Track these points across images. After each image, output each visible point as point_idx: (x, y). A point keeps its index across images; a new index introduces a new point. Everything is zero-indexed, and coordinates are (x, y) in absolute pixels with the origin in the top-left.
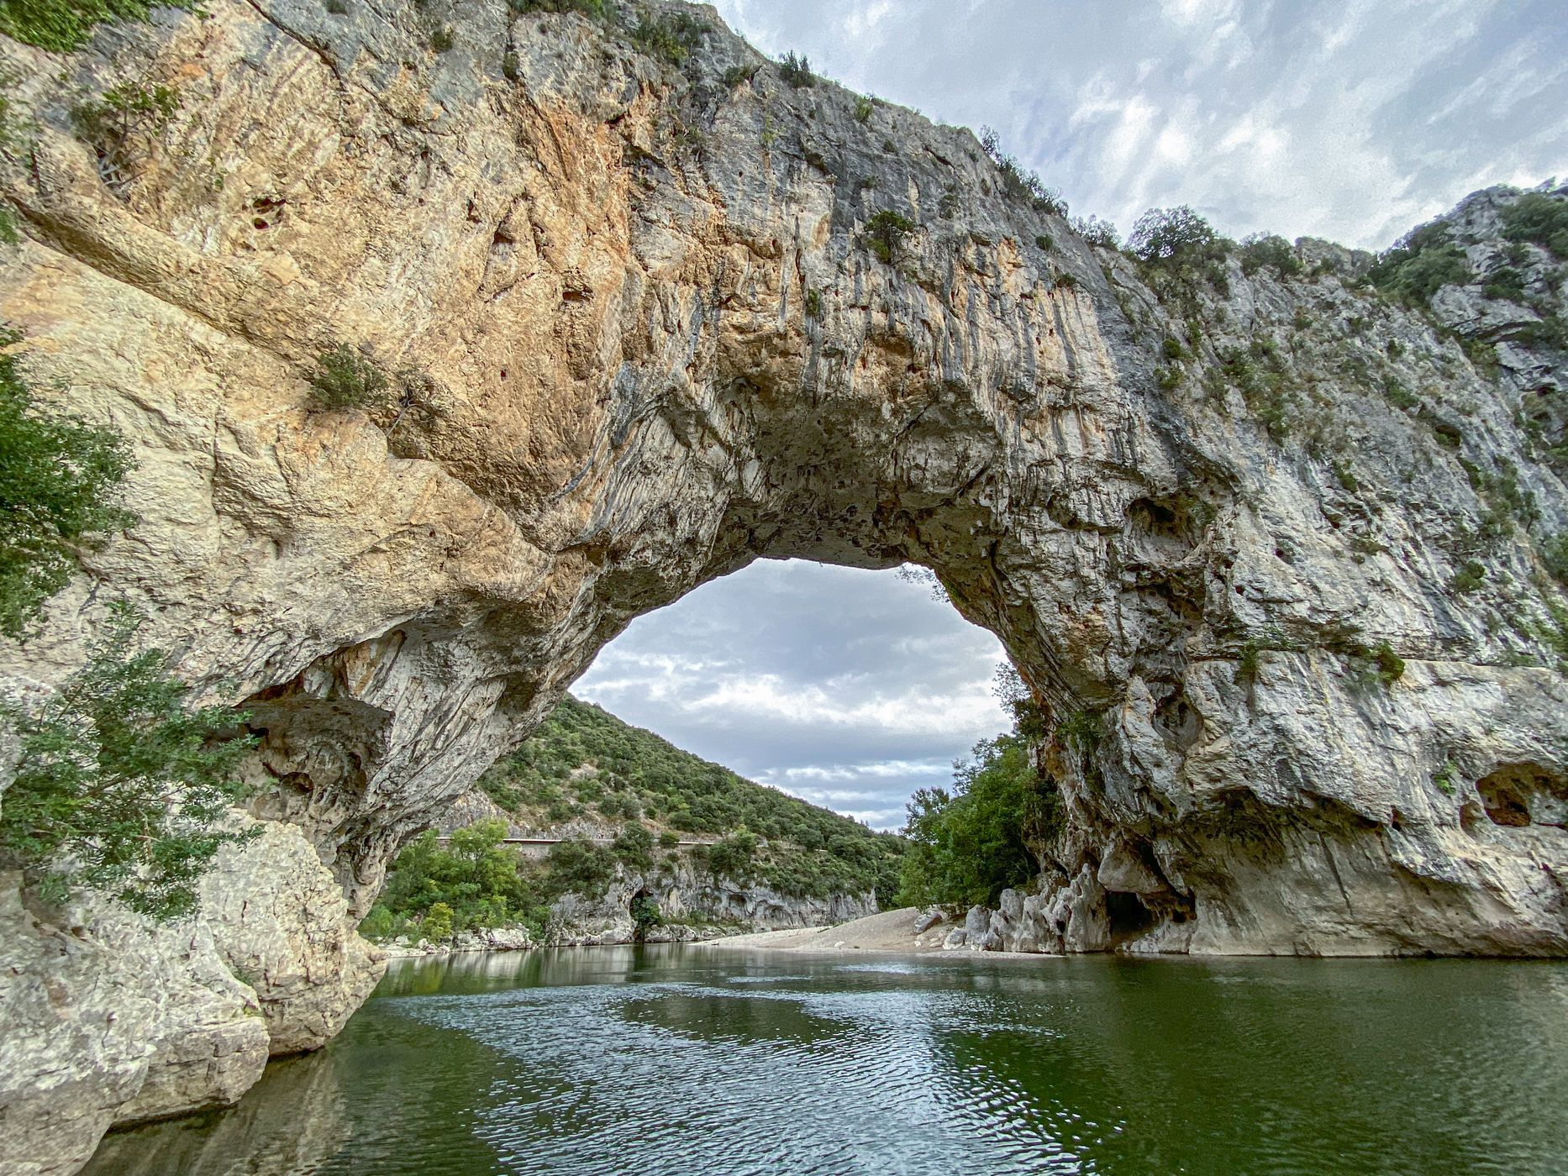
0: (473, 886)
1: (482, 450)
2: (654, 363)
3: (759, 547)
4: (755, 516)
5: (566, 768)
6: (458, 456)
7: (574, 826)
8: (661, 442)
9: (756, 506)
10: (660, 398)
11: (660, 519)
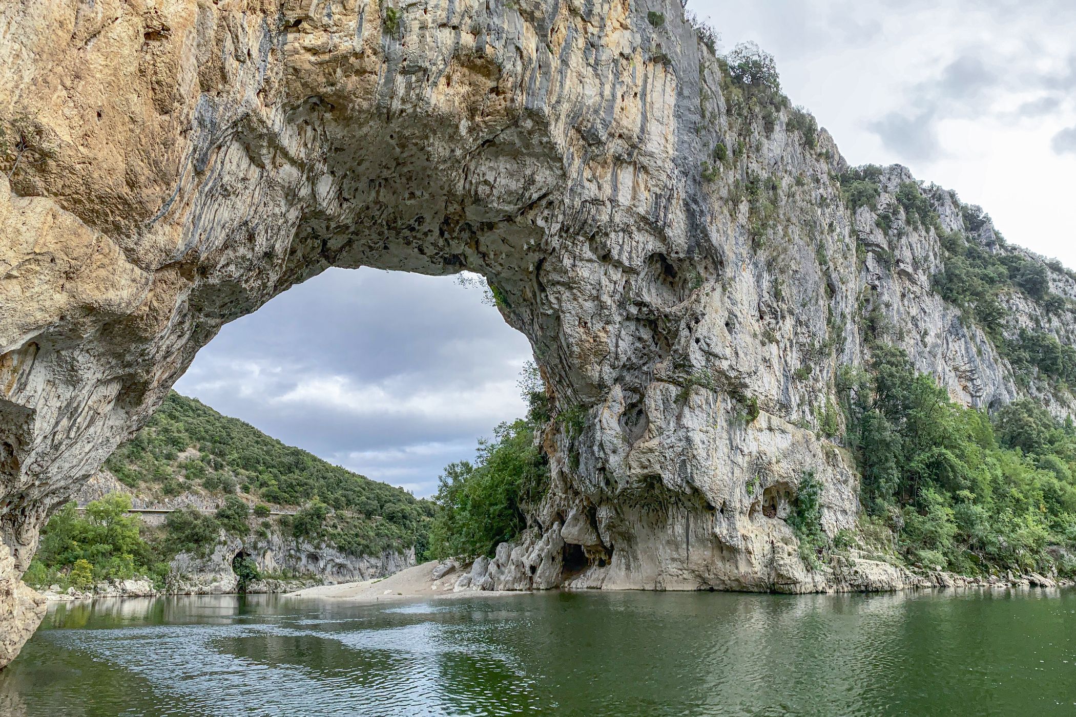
0: (106, 546)
1: (87, 185)
2: (228, 92)
3: (331, 258)
4: (328, 228)
5: (175, 451)
6: (67, 191)
7: (184, 499)
8: (238, 165)
9: (329, 219)
10: (235, 124)
11: (241, 236)
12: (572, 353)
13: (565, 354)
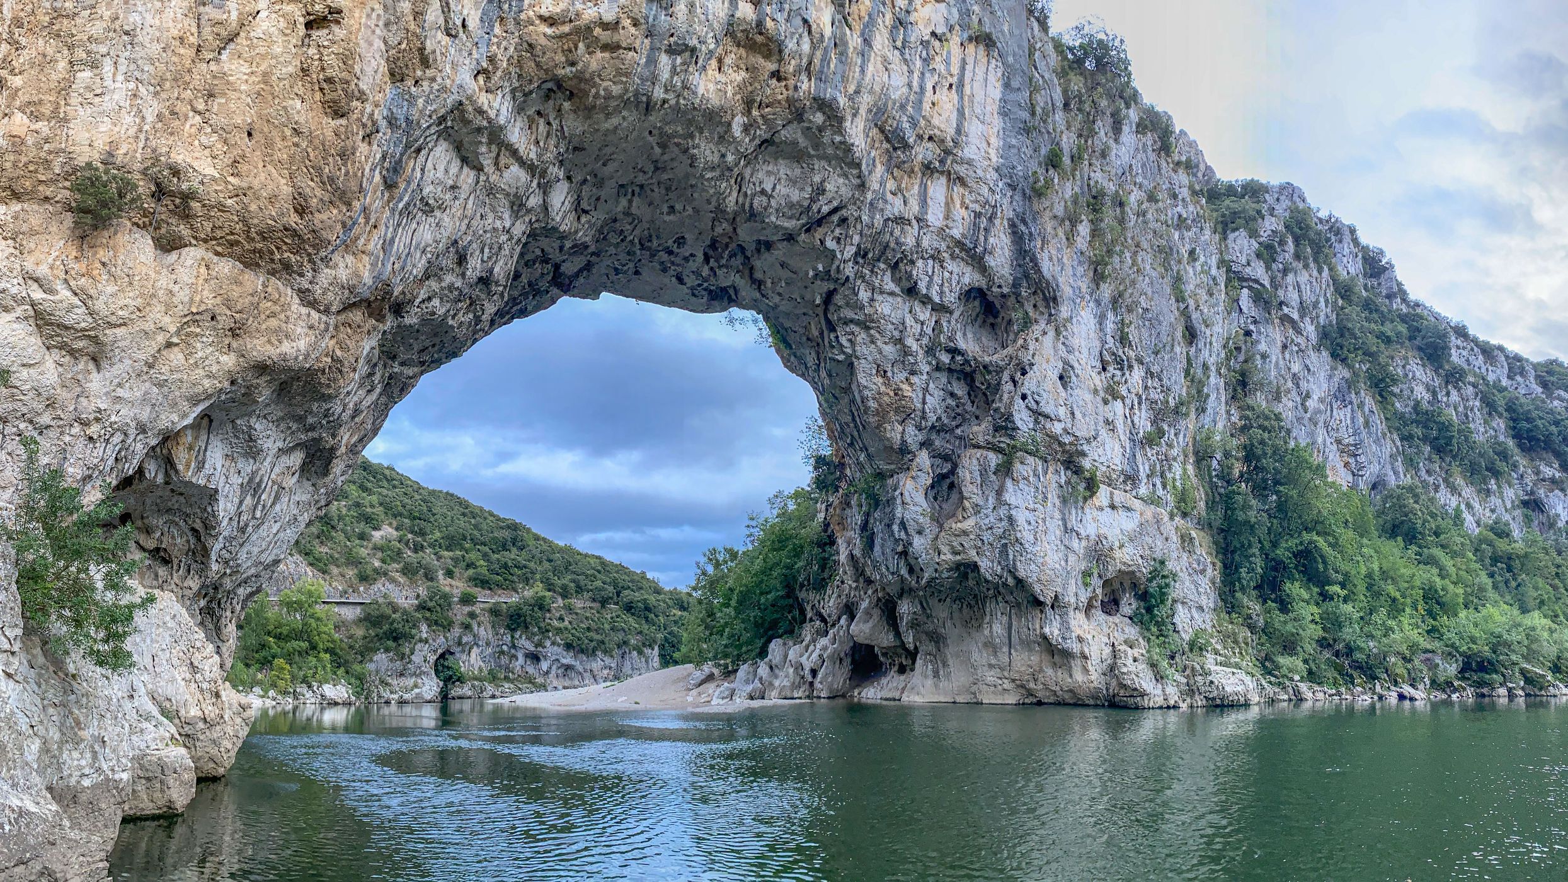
0: (301, 644)
2: (433, 79)
3: (565, 285)
4: (561, 248)
5: (368, 530)
7: (381, 587)
9: (563, 237)
10: (442, 119)
12: (867, 409)
13: (858, 409)
